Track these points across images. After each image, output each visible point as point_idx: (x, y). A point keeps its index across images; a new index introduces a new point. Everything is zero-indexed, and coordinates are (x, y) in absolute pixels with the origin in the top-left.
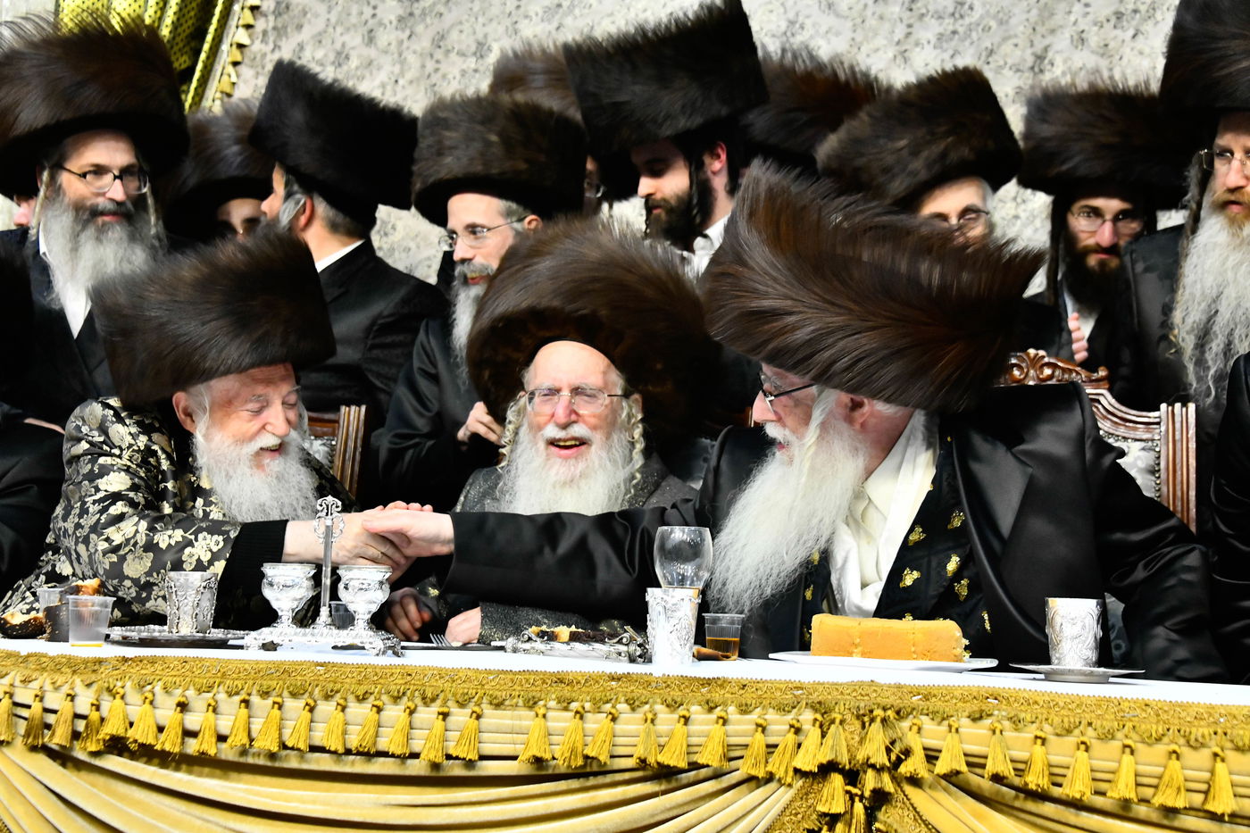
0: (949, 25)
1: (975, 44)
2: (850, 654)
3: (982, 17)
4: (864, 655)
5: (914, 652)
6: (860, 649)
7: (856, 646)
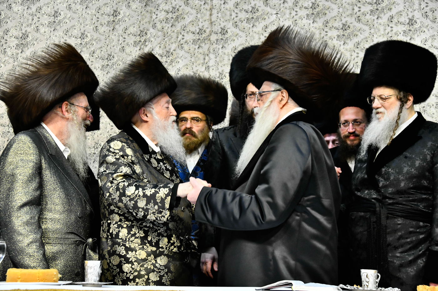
0: (106, 62)
1: (115, 70)
2: (17, 281)
3: (117, 61)
4: (21, 281)
5: (38, 280)
6: (20, 280)
7: (19, 279)
